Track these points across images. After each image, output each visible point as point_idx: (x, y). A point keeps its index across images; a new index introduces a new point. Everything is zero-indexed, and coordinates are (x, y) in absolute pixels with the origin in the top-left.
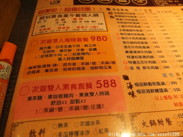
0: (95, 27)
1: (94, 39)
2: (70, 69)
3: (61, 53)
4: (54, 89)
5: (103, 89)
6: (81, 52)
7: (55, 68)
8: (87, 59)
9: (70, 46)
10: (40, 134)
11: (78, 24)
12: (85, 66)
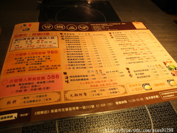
0: (51, 45)
1: (49, 53)
2: (33, 70)
3: (28, 61)
4: (23, 81)
5: (51, 80)
6: (40, 60)
7: (24, 69)
8: (43, 64)
9: (34, 57)
10: (13, 103)
11: (40, 44)
12: (42, 68)
